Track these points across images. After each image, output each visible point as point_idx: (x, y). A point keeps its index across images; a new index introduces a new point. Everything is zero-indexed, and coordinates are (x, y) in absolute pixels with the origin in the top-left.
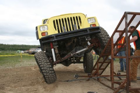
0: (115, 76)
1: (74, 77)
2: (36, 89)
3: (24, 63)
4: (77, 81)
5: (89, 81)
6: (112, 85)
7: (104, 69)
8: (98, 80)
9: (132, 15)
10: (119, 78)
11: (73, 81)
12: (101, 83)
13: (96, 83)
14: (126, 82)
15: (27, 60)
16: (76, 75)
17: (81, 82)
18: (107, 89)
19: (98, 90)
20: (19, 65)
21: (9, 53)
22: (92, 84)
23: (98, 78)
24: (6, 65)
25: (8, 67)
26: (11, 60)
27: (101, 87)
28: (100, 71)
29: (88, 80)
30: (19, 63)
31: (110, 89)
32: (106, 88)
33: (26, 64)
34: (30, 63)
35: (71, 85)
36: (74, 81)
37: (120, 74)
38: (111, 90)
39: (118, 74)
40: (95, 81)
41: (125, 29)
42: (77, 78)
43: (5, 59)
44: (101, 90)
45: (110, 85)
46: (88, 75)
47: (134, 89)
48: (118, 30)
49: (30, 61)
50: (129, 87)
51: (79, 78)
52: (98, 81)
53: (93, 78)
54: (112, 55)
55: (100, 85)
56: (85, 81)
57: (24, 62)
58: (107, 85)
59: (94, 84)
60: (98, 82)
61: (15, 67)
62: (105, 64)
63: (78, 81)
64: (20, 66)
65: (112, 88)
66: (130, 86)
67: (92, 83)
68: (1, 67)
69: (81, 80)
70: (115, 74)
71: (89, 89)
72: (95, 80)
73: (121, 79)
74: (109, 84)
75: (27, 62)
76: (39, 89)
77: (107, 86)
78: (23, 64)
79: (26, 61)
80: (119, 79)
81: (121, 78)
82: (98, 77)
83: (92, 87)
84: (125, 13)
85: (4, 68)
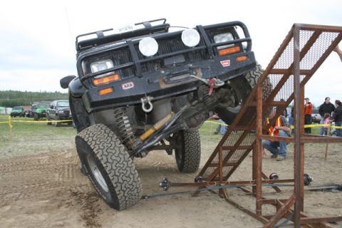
0: (264, 182)
1: (160, 186)
2: (61, 223)
3: (20, 144)
4: (166, 197)
5: (199, 198)
6: (258, 207)
7: (236, 165)
8: (221, 193)
9: (312, 32)
10: (275, 188)
11: (157, 196)
12: (228, 201)
13: (217, 202)
14: (294, 202)
15: (26, 134)
16: (163, 182)
17: (177, 199)
18: (244, 218)
19: (222, 220)
20: (6, 152)
22: (207, 205)
23: (221, 190)
27: (229, 212)
28: (226, 170)
29: (196, 194)
30: (6, 145)
31: (253, 219)
32: (243, 215)
33: (25, 147)
34: (34, 144)
35: (152, 209)
36: (159, 198)
37: (276, 177)
38: (256, 220)
39: (271, 177)
40: (213, 196)
41: (292, 65)
42: (166, 190)
44: (228, 220)
45: (253, 208)
46: (196, 180)
47: (313, 220)
48: (274, 68)
49: (33, 138)
50: (301, 213)
51: (172, 189)
52: (222, 197)
53: (209, 188)
54: (259, 131)
55: (226, 207)
56: (186, 196)
57: (17, 142)
58: (245, 207)
59: (211, 203)
60: (221, 199)
62: (239, 153)
63: (170, 196)
64: (10, 155)
65: (257, 216)
66: (302, 211)
67: (206, 202)
69: (179, 196)
70: (265, 177)
71: (199, 220)
72: (214, 193)
73: (278, 191)
74: (250, 203)
75: (26, 141)
76: (68, 221)
77: (245, 211)
78: (16, 149)
79: (22, 139)
80: (273, 190)
81: (280, 188)
82: (220, 185)
84: (294, 26)
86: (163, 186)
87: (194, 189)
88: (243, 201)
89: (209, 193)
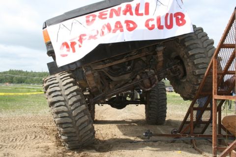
6: (215, 152)
7: (208, 123)
12: (193, 147)
16: (146, 133)
21: (33, 89)
23: (191, 140)
24: (22, 111)
25: (24, 115)
26: (34, 102)
42: (149, 139)
43: (23, 99)
46: (172, 133)
48: (226, 43)
51: (154, 138)
56: (163, 143)
61: (39, 114)
68: (12, 113)
82: (191, 137)
83: (172, 155)
85: (17, 116)
86: (146, 136)
87: (171, 139)
88: (206, 148)
89: (182, 141)
